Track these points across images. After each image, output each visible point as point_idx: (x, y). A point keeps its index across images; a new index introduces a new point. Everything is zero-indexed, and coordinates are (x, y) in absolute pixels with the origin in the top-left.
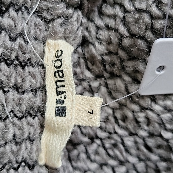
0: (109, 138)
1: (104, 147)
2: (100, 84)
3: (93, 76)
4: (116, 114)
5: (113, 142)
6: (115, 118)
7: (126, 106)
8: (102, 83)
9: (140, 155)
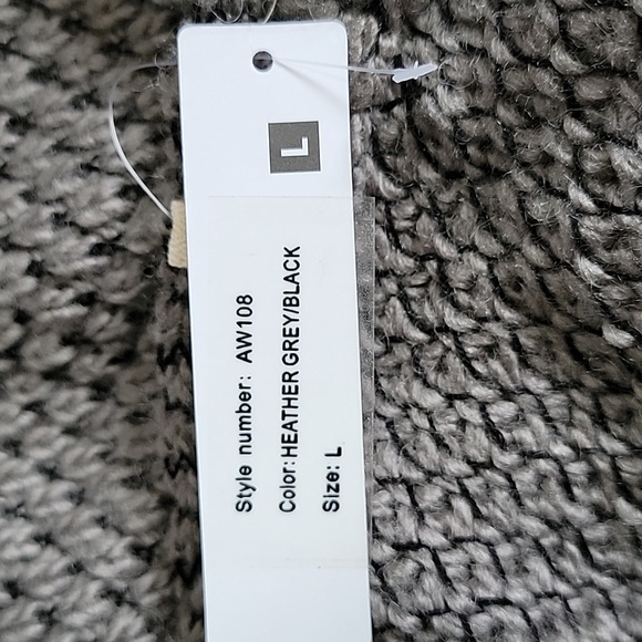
0: (476, 331)
1: (463, 355)
2: (459, 195)
3: (439, 176)
4: (495, 271)
5: (486, 341)
6: (494, 281)
7: (519, 250)
8: (462, 192)
9: (555, 373)
